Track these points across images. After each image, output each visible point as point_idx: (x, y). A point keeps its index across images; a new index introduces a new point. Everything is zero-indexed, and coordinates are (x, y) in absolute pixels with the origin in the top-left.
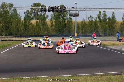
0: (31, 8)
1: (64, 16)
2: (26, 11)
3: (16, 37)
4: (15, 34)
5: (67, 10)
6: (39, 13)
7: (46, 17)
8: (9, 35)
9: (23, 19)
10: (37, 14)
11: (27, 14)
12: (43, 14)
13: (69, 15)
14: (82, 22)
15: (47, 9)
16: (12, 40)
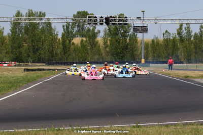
0: (73, 20)
1: (125, 32)
2: (65, 24)
3: (49, 64)
4: (48, 60)
5: (129, 21)
6: (86, 27)
7: (97, 33)
8: (39, 61)
9: (60, 37)
10: (83, 28)
11: (67, 27)
12: (91, 28)
13: (132, 30)
14: (153, 41)
15: (98, 20)
16: (44, 70)
